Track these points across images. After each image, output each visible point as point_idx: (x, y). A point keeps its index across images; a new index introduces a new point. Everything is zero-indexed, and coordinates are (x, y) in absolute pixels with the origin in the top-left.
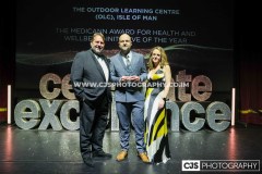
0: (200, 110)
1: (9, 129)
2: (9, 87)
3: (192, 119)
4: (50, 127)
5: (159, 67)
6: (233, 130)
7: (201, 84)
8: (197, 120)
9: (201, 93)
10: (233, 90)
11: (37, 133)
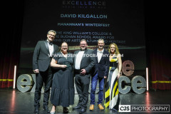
0: (127, 81)
1: (14, 92)
2: (15, 67)
3: (123, 87)
6: (147, 93)
8: (126, 87)
9: (128, 71)
10: (147, 69)
11: (30, 94)
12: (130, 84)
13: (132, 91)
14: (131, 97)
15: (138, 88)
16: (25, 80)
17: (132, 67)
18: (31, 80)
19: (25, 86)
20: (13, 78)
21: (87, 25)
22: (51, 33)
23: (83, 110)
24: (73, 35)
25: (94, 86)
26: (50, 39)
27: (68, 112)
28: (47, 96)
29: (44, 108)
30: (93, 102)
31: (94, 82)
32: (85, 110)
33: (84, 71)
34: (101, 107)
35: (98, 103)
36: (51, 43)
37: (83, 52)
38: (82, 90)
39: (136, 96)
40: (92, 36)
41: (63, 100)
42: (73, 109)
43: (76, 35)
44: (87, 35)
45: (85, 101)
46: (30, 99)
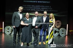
1: (3, 34)
2: (3, 22)
3: (55, 33)
6: (67, 36)
10: (67, 25)
11: (11, 35)
12: (58, 32)
13: (59, 35)
14: (59, 38)
15: (62, 34)
16: (8, 29)
17: (60, 24)
18: (11, 29)
19: (8, 32)
20: (2, 28)
21: (39, 2)
22: (21, 8)
23: (36, 45)
24: (31, 7)
25: (41, 34)
26: (20, 11)
27: (29, 45)
28: (19, 38)
29: (18, 43)
30: (40, 41)
31: (41, 32)
32: (37, 45)
33: (37, 27)
34: (44, 43)
35: (43, 41)
36: (21, 13)
37: (37, 18)
38: (36, 36)
39: (61, 38)
40: (41, 8)
41: (27, 40)
42: (31, 44)
43: (33, 7)
44: (38, 7)
45: (37, 41)
46: (11, 38)
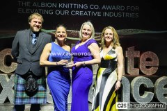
3: (142, 93)
4: (7, 100)
5: (111, 47)
7: (148, 59)
15: (165, 95)
17: (156, 62)
